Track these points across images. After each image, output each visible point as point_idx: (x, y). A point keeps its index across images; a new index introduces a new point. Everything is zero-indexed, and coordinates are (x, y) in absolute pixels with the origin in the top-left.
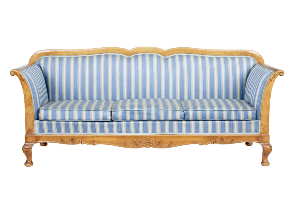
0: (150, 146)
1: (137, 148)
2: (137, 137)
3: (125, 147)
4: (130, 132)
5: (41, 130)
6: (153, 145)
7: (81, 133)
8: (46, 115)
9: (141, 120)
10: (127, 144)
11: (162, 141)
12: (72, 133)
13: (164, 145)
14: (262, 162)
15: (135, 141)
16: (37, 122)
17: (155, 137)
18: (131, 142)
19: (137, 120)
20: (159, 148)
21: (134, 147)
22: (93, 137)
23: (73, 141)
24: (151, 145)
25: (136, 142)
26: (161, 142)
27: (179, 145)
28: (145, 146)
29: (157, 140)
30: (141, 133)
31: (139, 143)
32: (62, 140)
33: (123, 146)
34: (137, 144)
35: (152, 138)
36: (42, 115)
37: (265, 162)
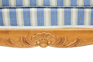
0: (48, 45)
1: (27, 47)
2: (28, 32)
3: (9, 46)
4: (16, 25)
6: (52, 43)
9: (33, 6)
10: (13, 42)
11: (66, 38)
13: (69, 43)
15: (24, 38)
18: (18, 39)
19: (27, 6)
20: (61, 47)
21: (22, 46)
24: (49, 43)
25: (27, 39)
26: (64, 39)
27: (90, 43)
28: (40, 45)
29: (58, 37)
30: (34, 27)
31: (30, 40)
33: (7, 45)
34: (28, 42)
35: (50, 34)
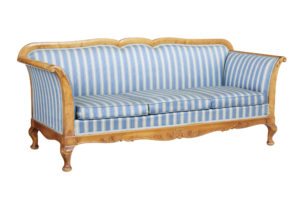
4: (165, 125)
5: (82, 131)
7: (120, 130)
8: (87, 114)
9: (175, 111)
12: (112, 131)
14: (268, 142)
16: (77, 121)
17: (186, 127)
19: (172, 112)
22: (132, 132)
23: (112, 139)
24: (183, 135)
30: (175, 125)
32: (102, 139)
36: (82, 113)
37: (270, 142)
